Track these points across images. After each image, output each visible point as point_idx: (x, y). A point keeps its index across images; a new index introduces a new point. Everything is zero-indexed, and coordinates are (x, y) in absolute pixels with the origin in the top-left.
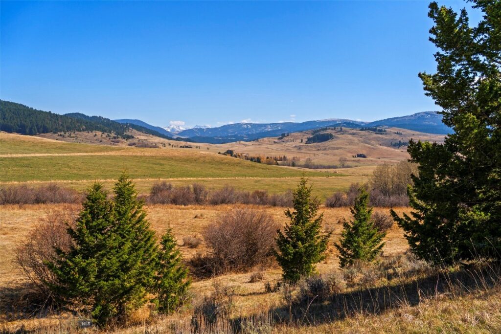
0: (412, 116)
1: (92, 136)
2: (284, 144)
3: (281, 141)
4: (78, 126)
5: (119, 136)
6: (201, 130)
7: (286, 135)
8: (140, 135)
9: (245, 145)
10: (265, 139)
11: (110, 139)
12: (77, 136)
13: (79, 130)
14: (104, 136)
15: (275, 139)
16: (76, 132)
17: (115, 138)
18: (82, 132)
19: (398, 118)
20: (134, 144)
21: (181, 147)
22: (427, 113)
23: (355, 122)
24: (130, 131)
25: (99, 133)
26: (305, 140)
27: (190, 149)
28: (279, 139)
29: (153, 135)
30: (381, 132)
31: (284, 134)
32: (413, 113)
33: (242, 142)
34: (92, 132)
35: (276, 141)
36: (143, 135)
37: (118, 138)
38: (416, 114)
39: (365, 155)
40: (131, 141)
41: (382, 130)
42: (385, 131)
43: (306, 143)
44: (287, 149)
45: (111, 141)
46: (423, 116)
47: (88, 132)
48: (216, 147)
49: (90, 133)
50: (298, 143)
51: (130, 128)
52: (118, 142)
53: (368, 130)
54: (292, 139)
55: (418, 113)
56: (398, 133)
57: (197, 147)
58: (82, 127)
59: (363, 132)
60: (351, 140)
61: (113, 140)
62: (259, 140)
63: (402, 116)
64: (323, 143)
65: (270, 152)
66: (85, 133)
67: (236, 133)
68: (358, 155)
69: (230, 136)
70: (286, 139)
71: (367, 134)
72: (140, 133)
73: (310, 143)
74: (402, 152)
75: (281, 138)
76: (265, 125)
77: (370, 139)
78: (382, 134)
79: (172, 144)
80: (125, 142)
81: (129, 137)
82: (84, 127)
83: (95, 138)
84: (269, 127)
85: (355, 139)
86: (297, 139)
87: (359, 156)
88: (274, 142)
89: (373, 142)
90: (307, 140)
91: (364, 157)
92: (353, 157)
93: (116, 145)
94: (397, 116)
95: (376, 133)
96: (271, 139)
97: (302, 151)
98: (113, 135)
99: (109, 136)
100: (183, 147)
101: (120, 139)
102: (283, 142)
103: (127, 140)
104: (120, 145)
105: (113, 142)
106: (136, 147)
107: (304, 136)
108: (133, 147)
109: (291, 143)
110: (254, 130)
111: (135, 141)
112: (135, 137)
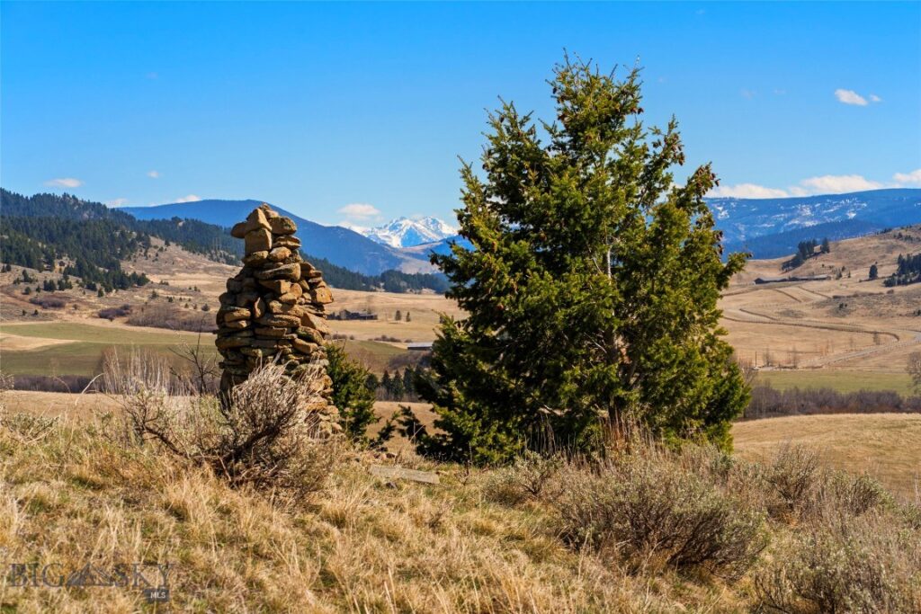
2: (792, 288)
3: (788, 274)
5: (72, 279)
8: (192, 269)
11: (27, 292)
14: (5, 281)
15: (767, 266)
17: (49, 287)
20: (122, 312)
24: (152, 253)
26: (887, 270)
27: (367, 323)
28: (786, 266)
35: (773, 274)
36: (206, 270)
37: (65, 286)
40: (118, 297)
43: (889, 283)
44: (788, 313)
45: (32, 302)
50: (856, 282)
51: (154, 241)
52: (58, 306)
54: (838, 265)
57: (398, 317)
61: (42, 295)
70: (813, 264)
73: (904, 283)
75: (795, 263)
76: (791, 204)
80: (90, 305)
81: (123, 282)
84: (808, 212)
86: (858, 265)
88: (759, 281)
90: (895, 268)
93: (45, 317)
97: (848, 320)
99: (27, 280)
100: (339, 318)
101: (75, 292)
102: (794, 279)
103: (100, 294)
104: (63, 315)
105: (40, 304)
106: (128, 323)
107: (891, 249)
108: (118, 324)
109: (826, 283)
110: (742, 228)
111: (138, 297)
112: (155, 279)
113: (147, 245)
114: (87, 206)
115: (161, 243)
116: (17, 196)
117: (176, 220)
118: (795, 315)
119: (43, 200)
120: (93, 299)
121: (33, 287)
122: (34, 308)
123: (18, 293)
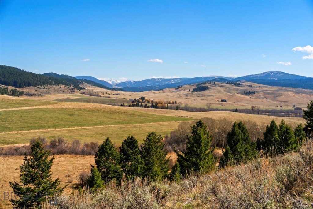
0: (262, 74)
1: (58, 88)
2: (178, 92)
3: (176, 90)
4: (50, 82)
5: (75, 88)
6: (130, 82)
7: (180, 87)
8: (89, 87)
9: (154, 93)
10: (167, 89)
11: (69, 90)
12: (49, 88)
13: (50, 84)
14: (66, 88)
15: (173, 89)
16: (49, 86)
17: (72, 89)
18: (52, 86)
19: (253, 75)
20: (84, 93)
21: (113, 95)
22: (271, 72)
23: (226, 77)
24: (83, 84)
25: (63, 86)
26: (191, 90)
28: (176, 89)
29: (98, 86)
30: (239, 85)
31: (179, 86)
32: (262, 72)
33: (153, 91)
34: (58, 85)
35: (174, 90)
36: (91, 87)
37: (74, 89)
38: (264, 73)
39: (226, 100)
40: (82, 91)
41: (240, 84)
42: (241, 84)
43: (192, 92)
44: (179, 96)
45: (70, 91)
46: (268, 74)
47: (56, 86)
48: (136, 94)
49: (57, 86)
50: (187, 92)
51: (83, 82)
52: (74, 92)
53: (231, 83)
54: (184, 89)
55: (266, 72)
56: (249, 86)
57: (123, 95)
58: (52, 82)
59: (228, 85)
60: (219, 90)
61: (71, 90)
62: (163, 90)
63: (255, 74)
64: (202, 92)
65: (168, 98)
66: (54, 86)
67: (152, 84)
68: (221, 100)
69: (148, 87)
70: (180, 89)
71: (230, 86)
72: (89, 85)
73: (194, 92)
74: (250, 98)
75: (177, 89)
76: (170, 80)
77: (231, 90)
78: (239, 86)
79: (108, 93)
81: (82, 89)
82: (54, 82)
83: (60, 89)
84: (173, 81)
85: (222, 90)
86: (187, 89)
87: (223, 101)
88: (173, 91)
89: (233, 92)
90: (192, 90)
91: (225, 101)
92: (219, 101)
93: (73, 94)
94: (252, 74)
95: (236, 86)
96: (171, 89)
97: (188, 97)
98: (72, 87)
99: (69, 88)
100: (115, 95)
101: (76, 90)
102: (178, 91)
103: (80, 90)
104: (75, 93)
105: (71, 91)
106: (85, 95)
107: (191, 87)
108: (83, 95)
109: (183, 92)
110: (163, 83)
111: (85, 91)
112: (86, 88)
113: (82, 83)
114: (69, 76)
115: (84, 83)
116: (58, 75)
117: (83, 79)
118: (181, 96)
119: (62, 75)
120: (79, 91)
121: (70, 89)
122: (71, 92)
123: (68, 90)
